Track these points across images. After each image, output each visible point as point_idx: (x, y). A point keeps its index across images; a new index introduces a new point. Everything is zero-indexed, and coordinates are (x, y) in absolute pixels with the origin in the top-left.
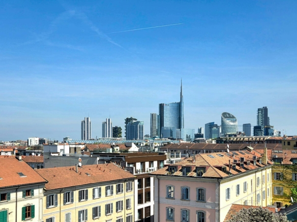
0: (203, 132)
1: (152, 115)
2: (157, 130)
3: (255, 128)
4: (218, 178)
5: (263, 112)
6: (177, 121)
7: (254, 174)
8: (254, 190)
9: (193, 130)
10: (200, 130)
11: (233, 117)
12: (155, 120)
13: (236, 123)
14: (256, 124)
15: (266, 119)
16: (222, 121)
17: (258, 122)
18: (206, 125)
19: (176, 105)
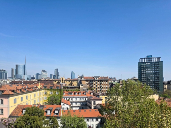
0: (35, 77)
1: (12, 69)
2: (15, 75)
3: (54, 76)
5: (57, 70)
6: (23, 72)
8: (32, 98)
9: (30, 76)
11: (46, 72)
12: (14, 71)
13: (47, 74)
14: (54, 75)
15: (58, 73)
16: (42, 73)
17: (55, 74)
18: (36, 74)
19: (23, 66)
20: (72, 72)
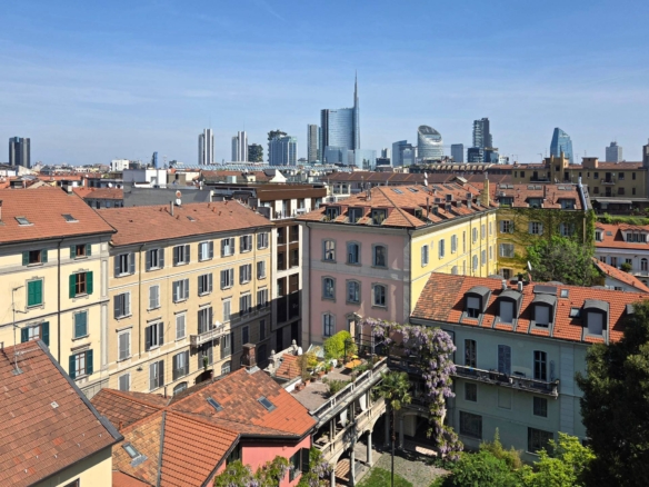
0: (389, 155)
1: (310, 127)
2: (318, 151)
3: (470, 151)
4: (408, 228)
5: (483, 126)
6: (349, 138)
7: (468, 223)
8: (467, 249)
9: (374, 152)
10: (385, 153)
11: (436, 133)
12: (315, 135)
13: (441, 143)
14: (471, 145)
15: (487, 138)
16: (419, 139)
17: (475, 142)
18: (394, 145)
19: (348, 112)
20: (557, 130)
